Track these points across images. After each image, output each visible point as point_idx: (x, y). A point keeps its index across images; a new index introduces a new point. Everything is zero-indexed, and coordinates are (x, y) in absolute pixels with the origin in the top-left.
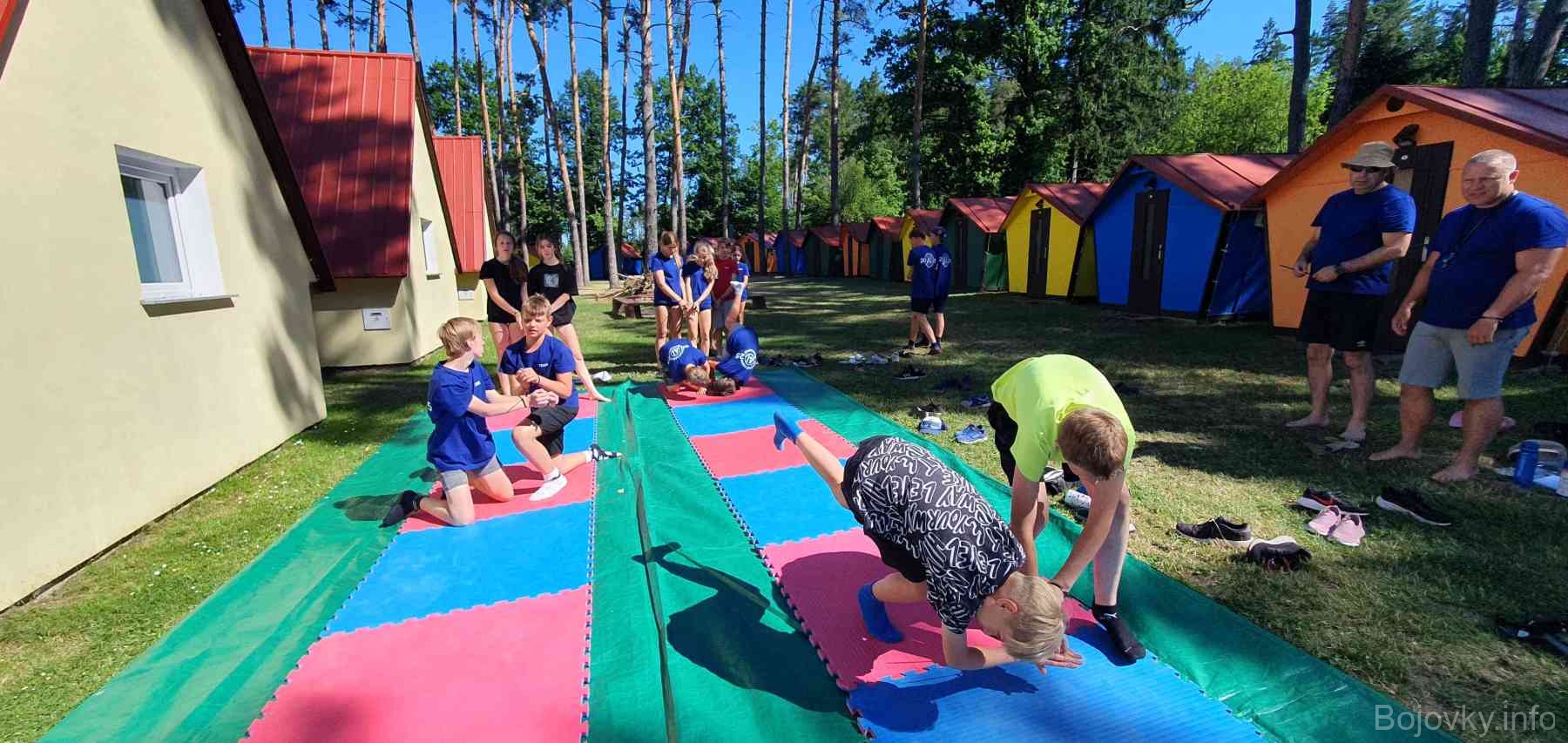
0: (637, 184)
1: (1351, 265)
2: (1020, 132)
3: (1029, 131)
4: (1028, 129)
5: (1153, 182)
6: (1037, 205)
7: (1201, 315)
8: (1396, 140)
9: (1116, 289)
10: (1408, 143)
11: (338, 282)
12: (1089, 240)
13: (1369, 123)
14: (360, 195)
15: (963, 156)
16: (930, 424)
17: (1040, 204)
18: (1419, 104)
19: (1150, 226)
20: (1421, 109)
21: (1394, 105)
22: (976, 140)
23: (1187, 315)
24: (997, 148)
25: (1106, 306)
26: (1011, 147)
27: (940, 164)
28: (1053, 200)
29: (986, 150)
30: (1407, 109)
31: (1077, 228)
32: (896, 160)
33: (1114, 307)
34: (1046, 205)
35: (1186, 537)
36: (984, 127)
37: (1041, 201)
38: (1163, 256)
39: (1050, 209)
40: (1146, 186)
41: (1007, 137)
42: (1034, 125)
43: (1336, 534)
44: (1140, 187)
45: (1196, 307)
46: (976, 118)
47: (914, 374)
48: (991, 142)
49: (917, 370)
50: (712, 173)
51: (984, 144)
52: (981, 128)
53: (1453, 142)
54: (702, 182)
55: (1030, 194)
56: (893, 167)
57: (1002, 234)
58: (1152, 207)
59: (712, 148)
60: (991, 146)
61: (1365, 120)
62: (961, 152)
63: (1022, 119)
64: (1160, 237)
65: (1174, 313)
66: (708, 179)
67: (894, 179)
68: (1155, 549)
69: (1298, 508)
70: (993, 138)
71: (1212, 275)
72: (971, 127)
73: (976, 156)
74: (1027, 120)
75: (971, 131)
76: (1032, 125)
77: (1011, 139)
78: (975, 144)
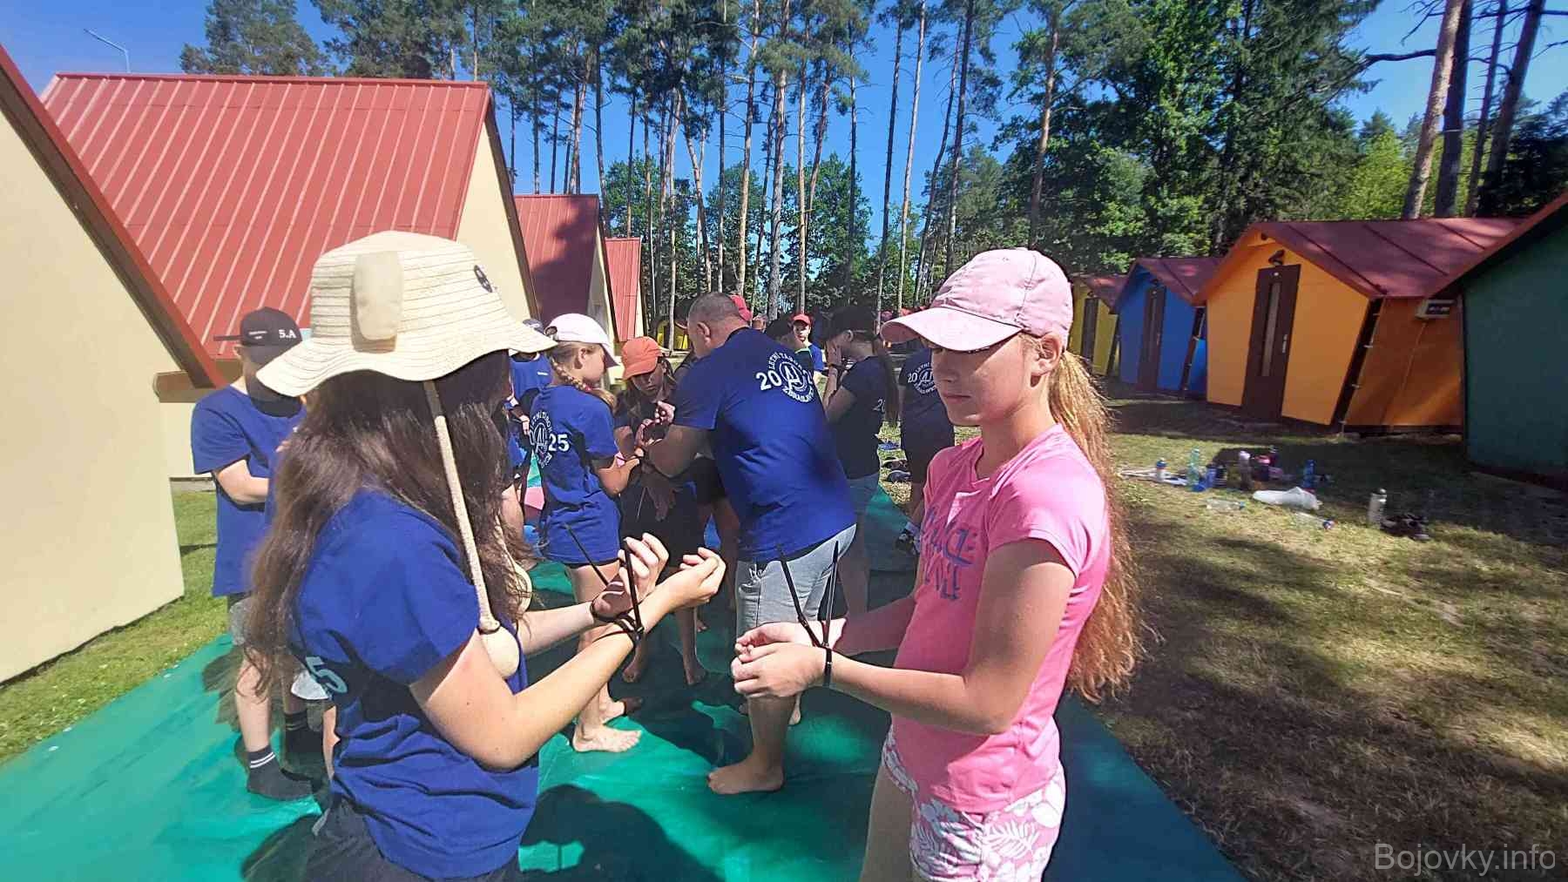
2: (1151, 212)
3: (1161, 210)
7: (1180, 393)
8: (1270, 261)
10: (1277, 264)
21: (1264, 235)
22: (1102, 222)
23: (1172, 393)
24: (1124, 230)
26: (1139, 229)
29: (1112, 231)
30: (1269, 241)
31: (1114, 319)
36: (1113, 208)
38: (1160, 342)
40: (1151, 283)
44: (1147, 285)
48: (1122, 225)
51: (1111, 225)
52: (1109, 210)
53: (1300, 268)
58: (1155, 301)
60: (1119, 228)
61: (1250, 244)
62: (1085, 233)
63: (1155, 199)
64: (1159, 326)
70: (1120, 219)
72: (1098, 208)
73: (1103, 235)
74: (1159, 199)
75: (1099, 213)
76: (1164, 206)
77: (1138, 220)
78: (1099, 225)
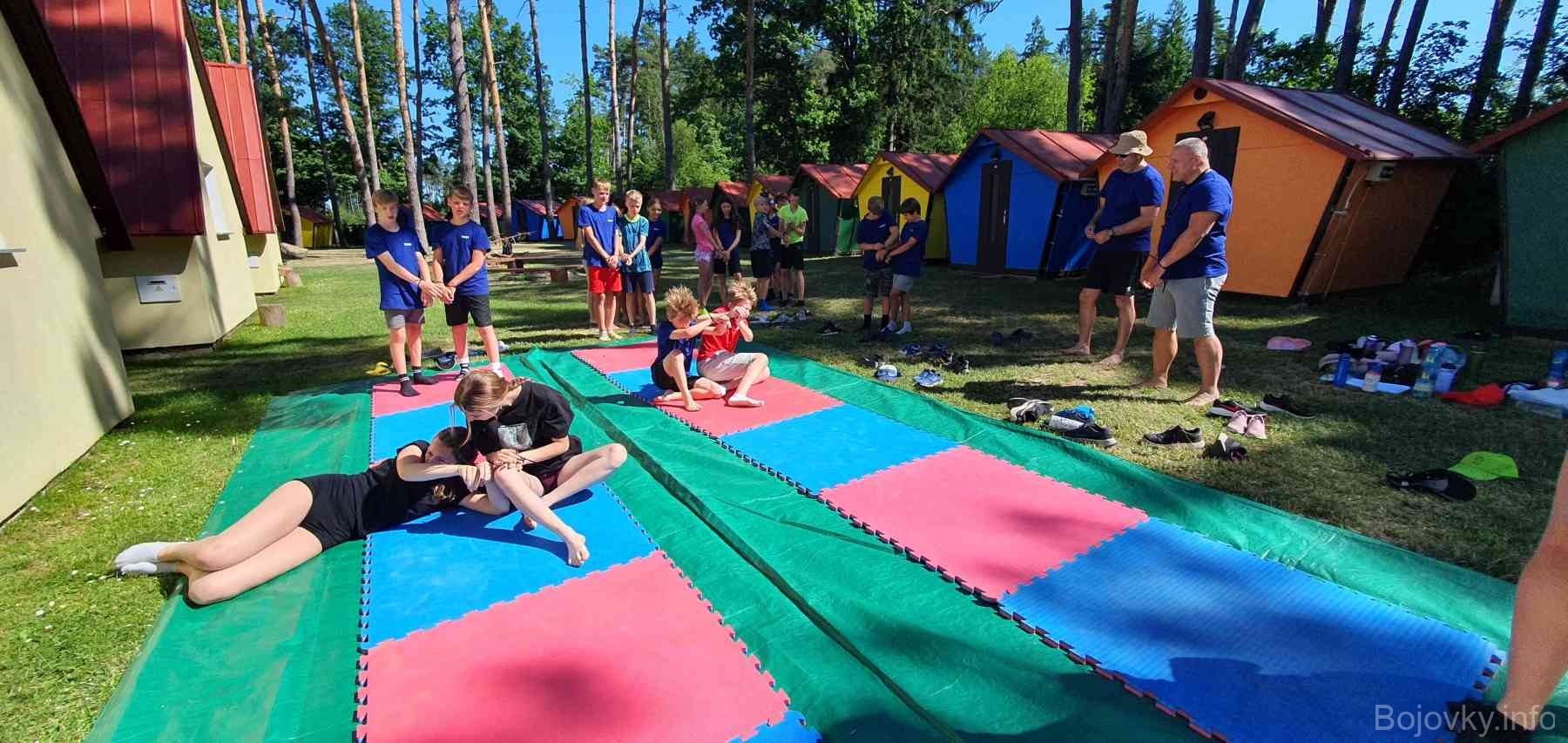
0: (430, 137)
1: (1120, 230)
2: (845, 103)
3: (852, 103)
4: (851, 101)
5: (997, 155)
6: (888, 172)
7: (1041, 274)
8: (1199, 124)
9: (965, 249)
10: (1207, 126)
11: (134, 241)
12: (937, 206)
13: (1177, 109)
14: (143, 130)
15: (793, 124)
16: (887, 371)
17: (890, 171)
18: (1220, 95)
19: (995, 191)
20: (1222, 99)
21: (1200, 94)
22: (803, 109)
23: (1029, 273)
24: (824, 119)
25: (956, 268)
26: (836, 118)
27: (772, 132)
28: (903, 167)
29: (814, 120)
30: (1210, 97)
31: (928, 194)
32: (719, 124)
33: (966, 268)
34: (897, 172)
35: (1154, 445)
36: (813, 97)
37: (892, 169)
38: (1007, 220)
39: (899, 177)
40: (992, 157)
41: (832, 108)
42: (857, 97)
43: (1251, 431)
44: (986, 158)
45: (1037, 268)
46: (804, 88)
47: (834, 329)
48: (821, 113)
49: (836, 326)
50: (522, 128)
51: (813, 113)
52: (810, 97)
53: (1238, 129)
54: (511, 140)
55: (881, 162)
56: (717, 133)
57: (854, 198)
58: (996, 177)
59: (520, 100)
60: (817, 116)
61: (1178, 105)
62: (791, 120)
63: (845, 90)
64: (1005, 202)
65: (1014, 271)
66: (519, 135)
67: (719, 145)
68: (1136, 457)
69: (1214, 416)
70: (820, 108)
71: (1050, 238)
72: (800, 95)
73: (806, 124)
74: (851, 92)
75: (800, 100)
76: (854, 98)
77: (836, 110)
78: (804, 113)
